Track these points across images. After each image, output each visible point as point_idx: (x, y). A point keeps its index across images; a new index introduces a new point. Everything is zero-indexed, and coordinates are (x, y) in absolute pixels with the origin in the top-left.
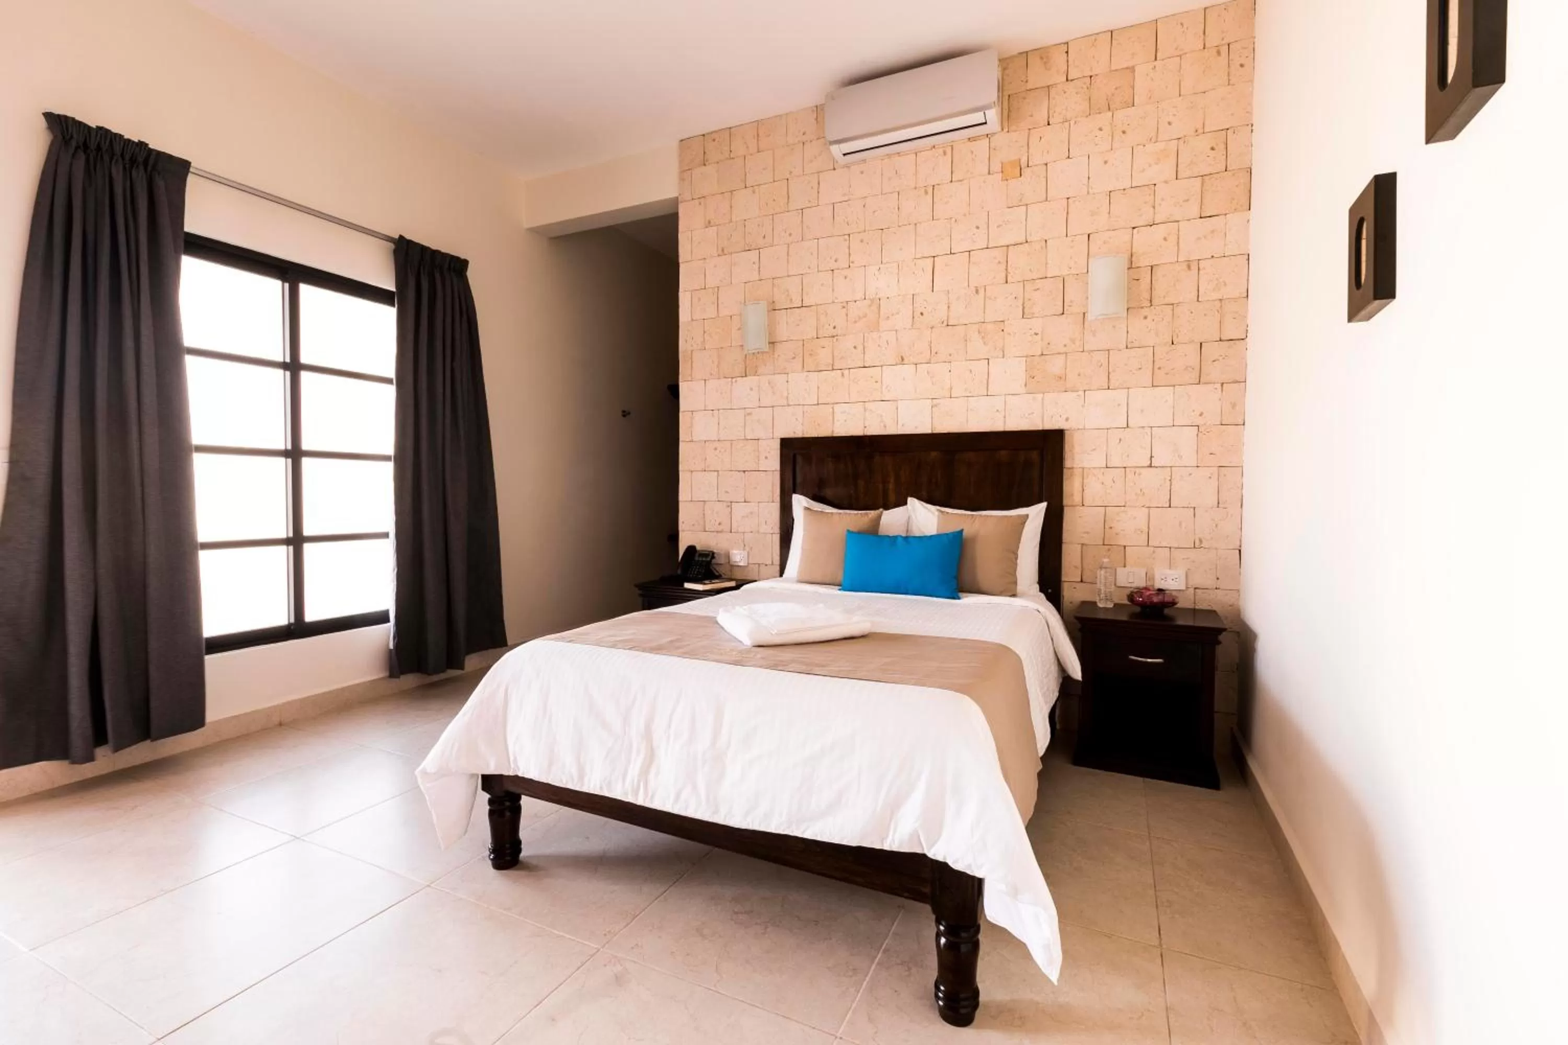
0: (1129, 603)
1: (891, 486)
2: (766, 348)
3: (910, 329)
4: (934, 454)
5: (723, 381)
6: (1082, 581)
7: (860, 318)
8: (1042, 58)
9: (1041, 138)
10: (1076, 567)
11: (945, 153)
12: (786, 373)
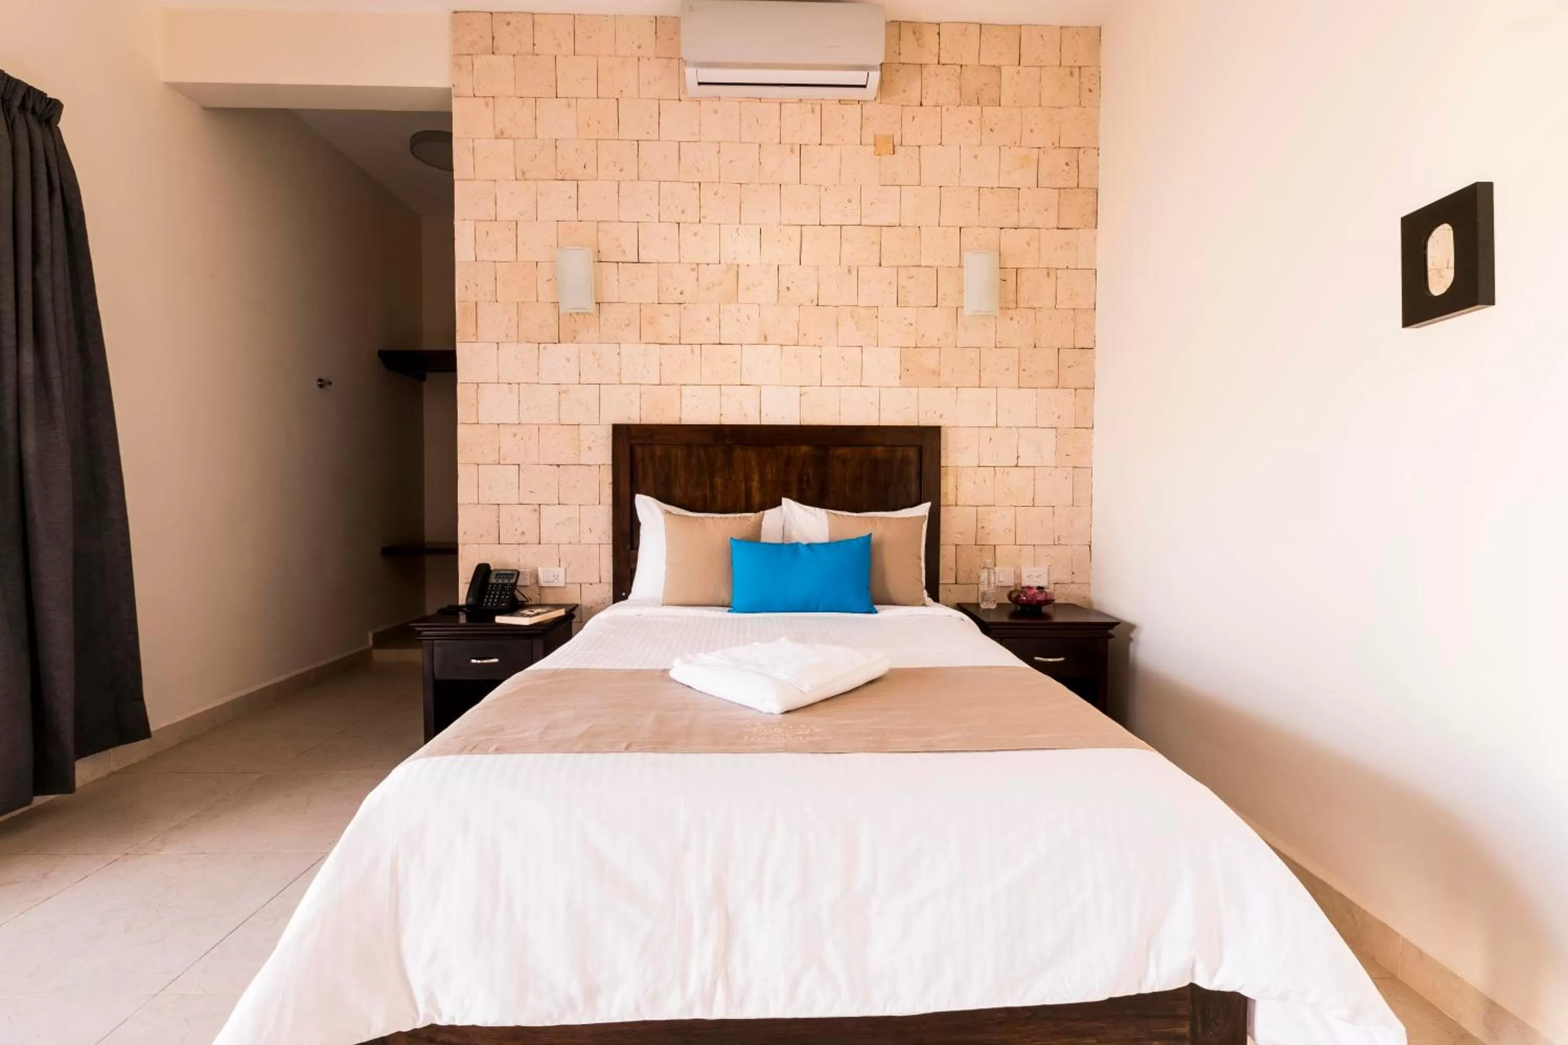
0: (1009, 602)
1: (755, 484)
2: (592, 308)
3: (774, 305)
4: (804, 449)
5: (524, 347)
6: (956, 583)
7: (714, 285)
8: (914, 33)
9: (914, 117)
10: (951, 569)
11: (813, 111)
12: (617, 343)
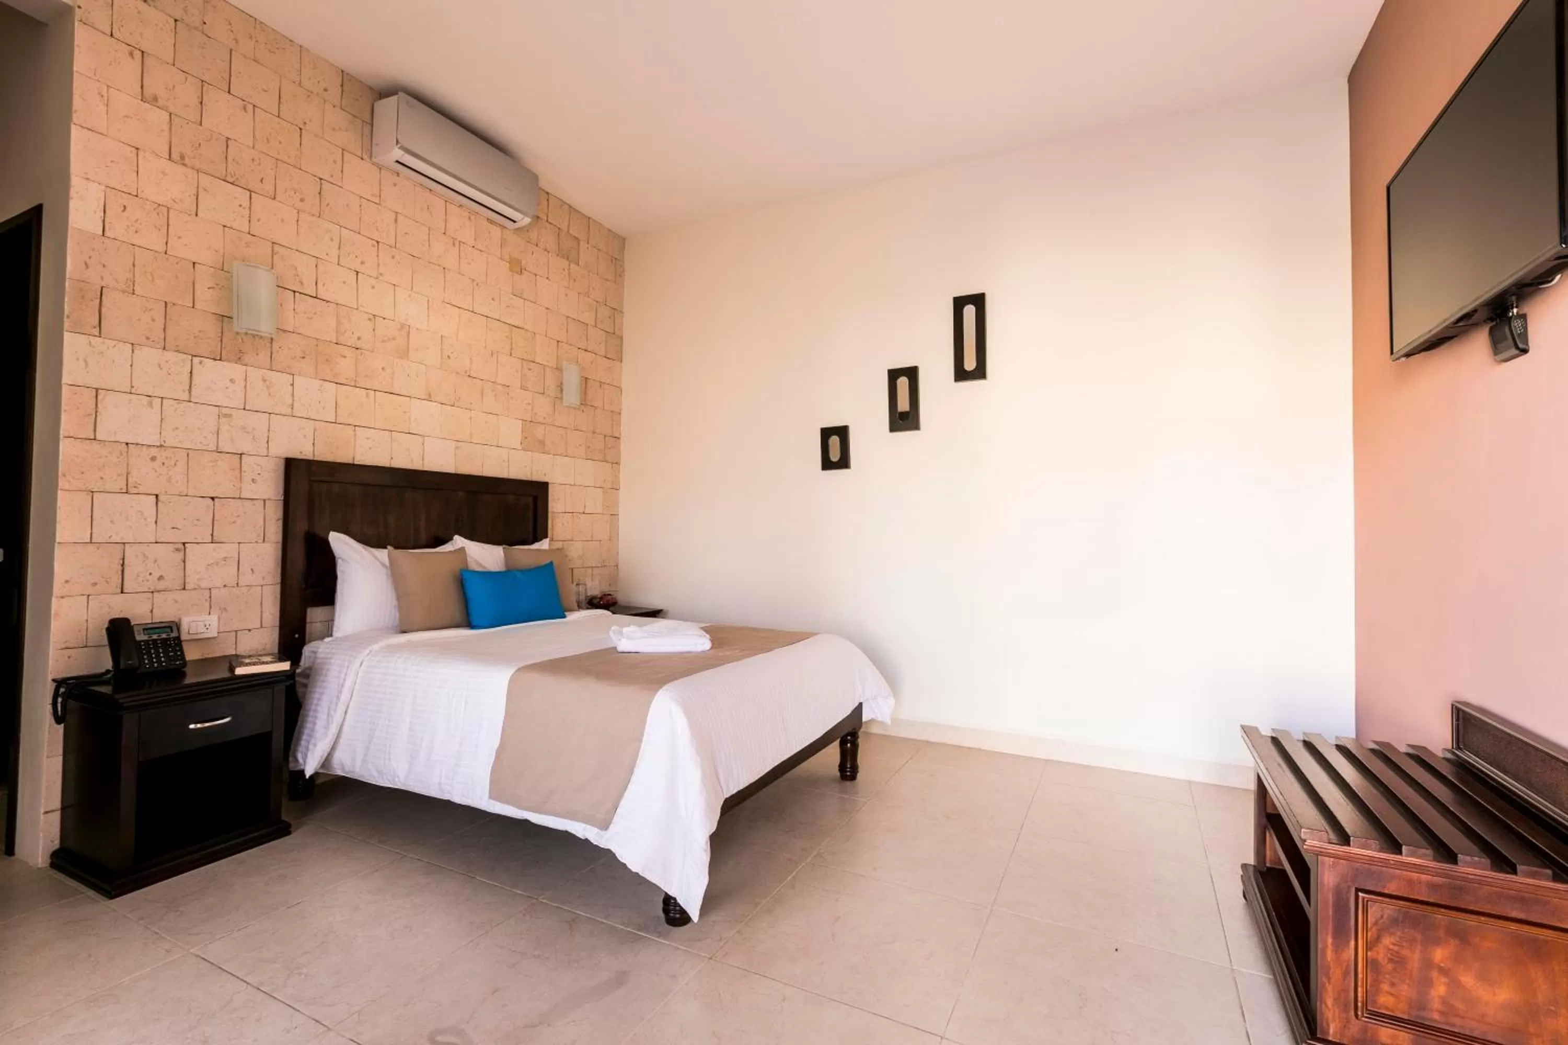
2: (275, 334)
3: (438, 368)
4: (459, 495)
7: (388, 339)
12: (290, 374)
